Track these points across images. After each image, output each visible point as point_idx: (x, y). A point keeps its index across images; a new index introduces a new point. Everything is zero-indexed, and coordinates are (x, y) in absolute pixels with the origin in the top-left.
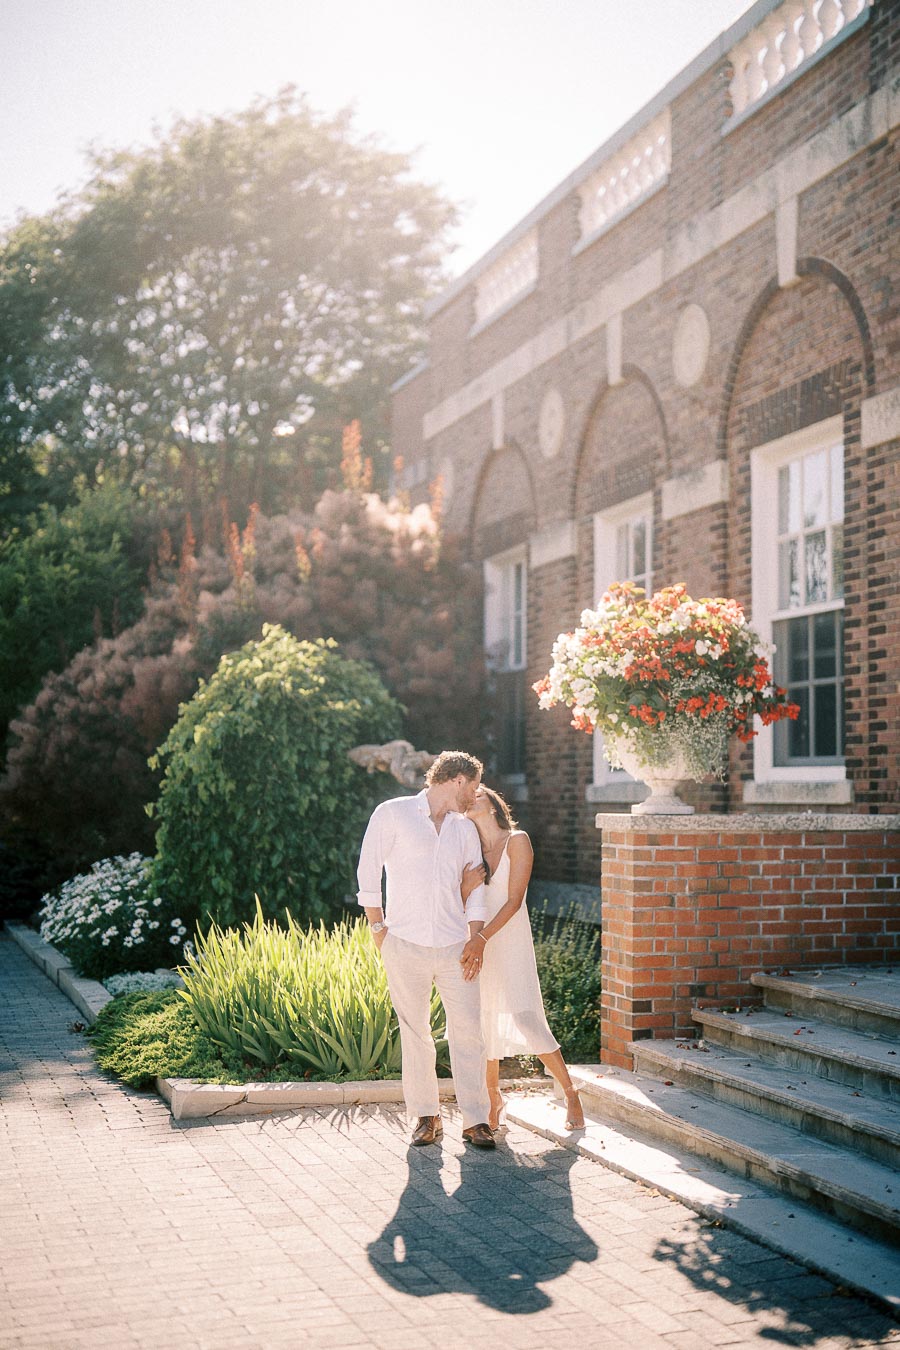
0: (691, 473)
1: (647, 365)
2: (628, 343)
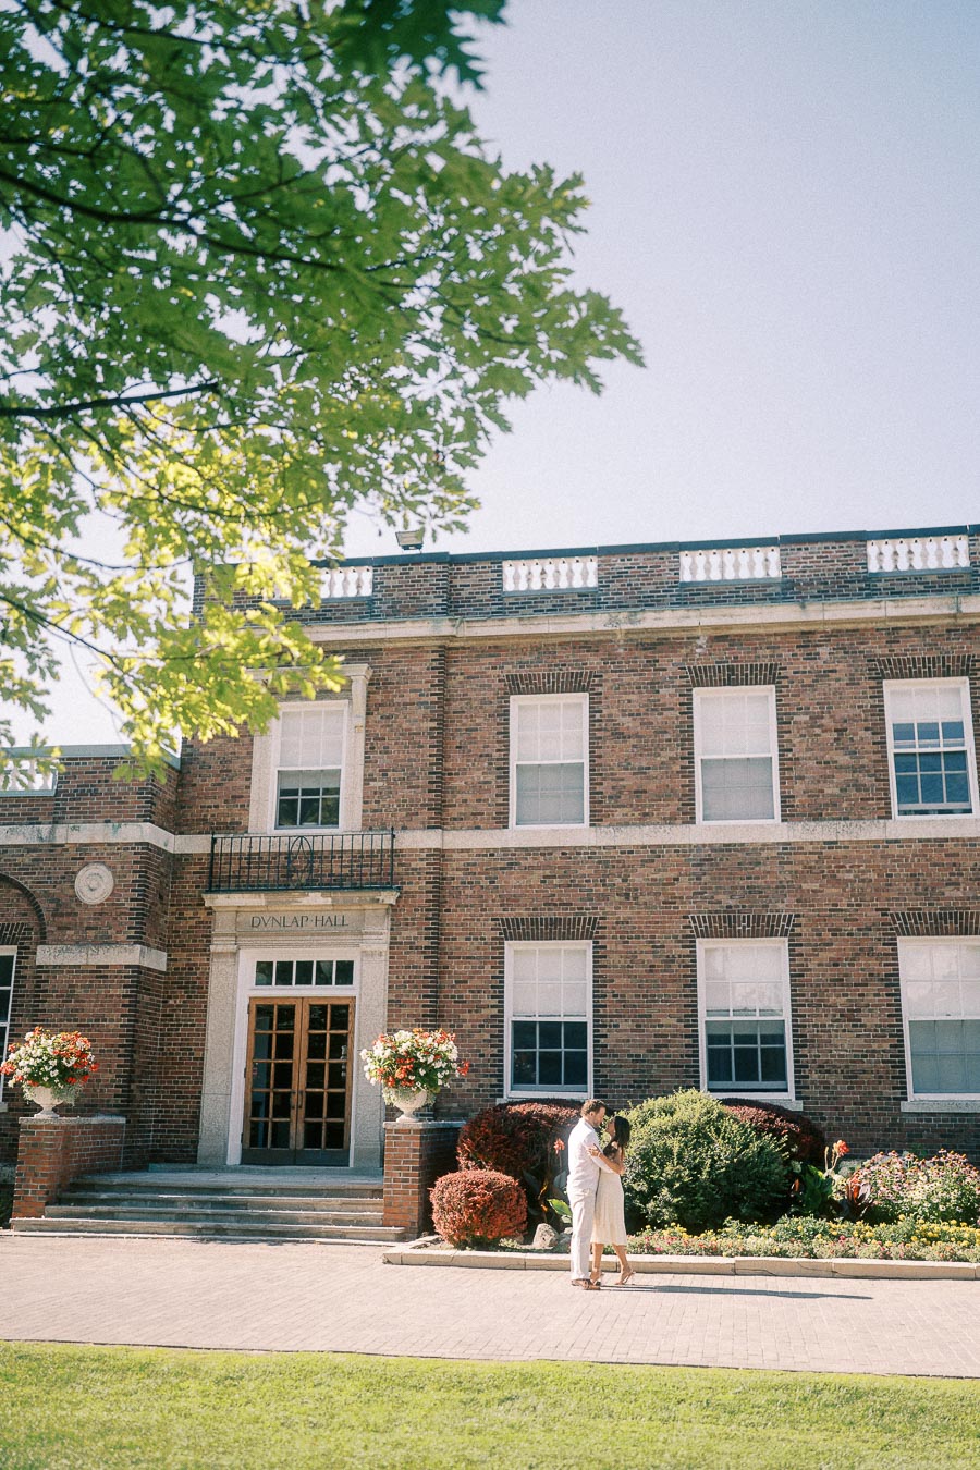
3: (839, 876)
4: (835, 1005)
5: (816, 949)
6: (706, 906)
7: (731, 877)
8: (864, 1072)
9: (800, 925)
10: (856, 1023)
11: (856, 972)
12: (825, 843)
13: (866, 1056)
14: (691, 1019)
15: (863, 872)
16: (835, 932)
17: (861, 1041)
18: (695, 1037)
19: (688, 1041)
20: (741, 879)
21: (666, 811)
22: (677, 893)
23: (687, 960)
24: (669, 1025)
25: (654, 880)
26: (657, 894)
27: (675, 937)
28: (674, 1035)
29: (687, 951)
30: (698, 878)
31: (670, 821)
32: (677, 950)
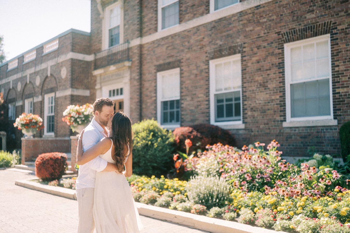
0: (37, 96)
2: (30, 78)
3: (261, 21)
4: (257, 81)
5: (251, 56)
6: (213, 47)
7: (221, 32)
8: (269, 110)
9: (245, 47)
10: (265, 87)
11: (266, 65)
12: (256, 7)
13: (269, 103)
14: (207, 94)
15: (270, 16)
16: (258, 47)
17: (268, 96)
18: (209, 101)
19: (207, 103)
20: (225, 32)
21: (201, 11)
22: (204, 44)
23: (207, 70)
24: (201, 97)
25: (197, 40)
26: (198, 46)
27: (203, 62)
28: (203, 101)
29: (207, 67)
30: (211, 36)
31: (202, 14)
32: (204, 67)
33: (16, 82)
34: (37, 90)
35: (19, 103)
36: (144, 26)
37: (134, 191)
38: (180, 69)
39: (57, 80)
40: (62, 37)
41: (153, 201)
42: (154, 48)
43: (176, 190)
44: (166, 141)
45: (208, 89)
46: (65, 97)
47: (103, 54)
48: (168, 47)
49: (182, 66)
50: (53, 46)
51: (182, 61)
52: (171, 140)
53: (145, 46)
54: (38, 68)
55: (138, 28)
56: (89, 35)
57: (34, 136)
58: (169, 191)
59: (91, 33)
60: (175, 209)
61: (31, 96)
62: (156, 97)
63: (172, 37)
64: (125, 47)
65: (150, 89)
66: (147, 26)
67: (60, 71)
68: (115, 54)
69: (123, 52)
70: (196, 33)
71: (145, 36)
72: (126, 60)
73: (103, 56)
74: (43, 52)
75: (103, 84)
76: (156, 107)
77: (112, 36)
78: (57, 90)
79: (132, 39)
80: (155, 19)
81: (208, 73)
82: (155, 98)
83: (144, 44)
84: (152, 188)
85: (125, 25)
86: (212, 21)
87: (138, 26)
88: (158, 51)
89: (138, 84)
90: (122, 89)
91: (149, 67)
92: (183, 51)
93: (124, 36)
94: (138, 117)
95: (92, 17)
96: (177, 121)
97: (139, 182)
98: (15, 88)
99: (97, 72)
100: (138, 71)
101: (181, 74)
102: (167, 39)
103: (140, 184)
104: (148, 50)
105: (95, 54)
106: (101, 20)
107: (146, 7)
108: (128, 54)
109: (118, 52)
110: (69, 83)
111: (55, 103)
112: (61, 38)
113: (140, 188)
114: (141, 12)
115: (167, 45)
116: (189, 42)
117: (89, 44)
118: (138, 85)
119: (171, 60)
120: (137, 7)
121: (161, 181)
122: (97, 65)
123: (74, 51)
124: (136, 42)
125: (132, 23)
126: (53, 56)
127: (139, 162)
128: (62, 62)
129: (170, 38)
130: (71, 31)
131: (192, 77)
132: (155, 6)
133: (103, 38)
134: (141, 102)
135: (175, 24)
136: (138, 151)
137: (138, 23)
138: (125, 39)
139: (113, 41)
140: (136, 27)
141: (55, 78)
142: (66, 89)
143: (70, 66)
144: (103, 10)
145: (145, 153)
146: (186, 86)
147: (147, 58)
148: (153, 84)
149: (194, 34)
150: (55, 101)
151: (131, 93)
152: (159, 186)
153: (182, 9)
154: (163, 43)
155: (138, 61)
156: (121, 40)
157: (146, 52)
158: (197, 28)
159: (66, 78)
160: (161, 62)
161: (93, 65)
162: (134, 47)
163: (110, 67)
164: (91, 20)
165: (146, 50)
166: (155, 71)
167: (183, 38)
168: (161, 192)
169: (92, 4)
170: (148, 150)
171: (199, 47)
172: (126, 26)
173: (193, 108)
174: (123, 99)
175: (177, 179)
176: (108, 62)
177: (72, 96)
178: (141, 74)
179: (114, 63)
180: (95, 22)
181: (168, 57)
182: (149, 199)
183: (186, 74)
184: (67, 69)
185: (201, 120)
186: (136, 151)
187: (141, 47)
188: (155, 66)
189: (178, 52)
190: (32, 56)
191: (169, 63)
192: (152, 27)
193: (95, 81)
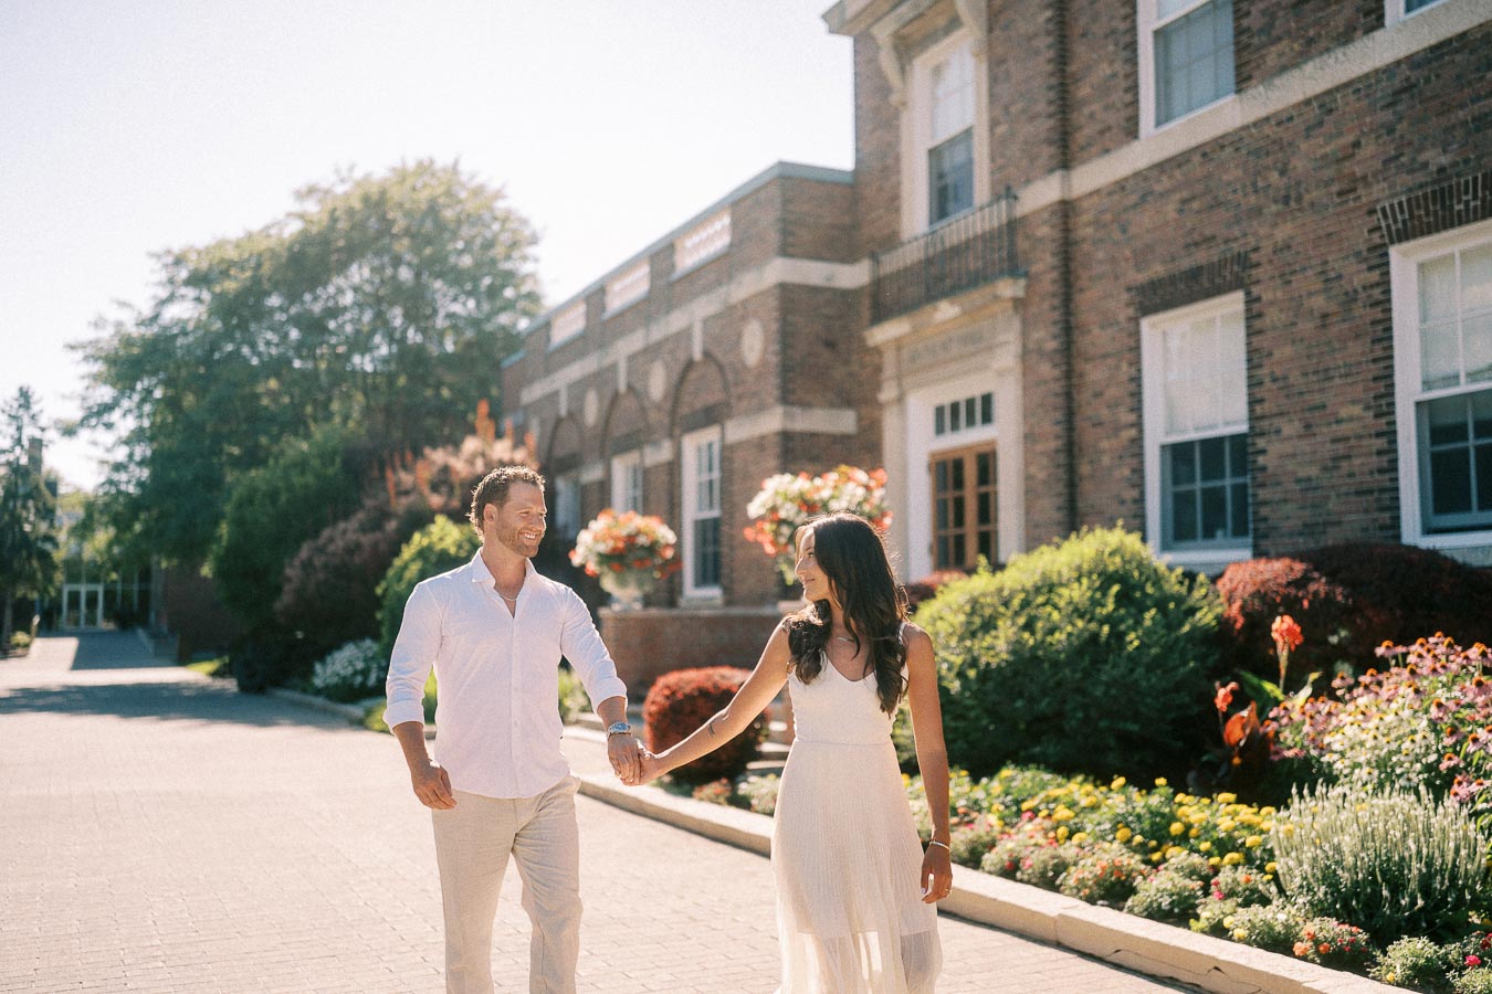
0: (656, 443)
1: (638, 386)
2: (630, 372)
19: (1381, 443)
20: (1462, 106)
21: (1339, 22)
22: (1359, 171)
23: (1377, 293)
24: (1351, 419)
25: (1325, 156)
26: (1327, 184)
27: (1358, 254)
28: (1360, 437)
29: (1375, 276)
30: (1391, 131)
31: (1346, 37)
32: (1360, 277)
33: (578, 389)
34: (654, 417)
35: (592, 474)
36: (1079, 117)
37: (1033, 841)
38: (1248, 294)
39: (730, 377)
40: (744, 199)
41: (1115, 891)
42: (1126, 209)
43: (1223, 846)
44: (1181, 624)
45: (1386, 377)
46: (760, 443)
47: (908, 255)
48: (1184, 202)
49: (1258, 282)
50: (710, 239)
51: (1254, 257)
52: (1206, 617)
53: (1086, 204)
54: (658, 332)
55: (1052, 129)
56: (848, 179)
57: (648, 601)
58: (1193, 850)
59: (856, 173)
60: (1218, 931)
61: (631, 442)
62: (1139, 425)
63: (1204, 155)
64: (997, 216)
65: (1112, 392)
66: (1092, 116)
67: (739, 336)
68: (956, 251)
69: (988, 238)
70: (1321, 123)
71: (1083, 162)
72: (1002, 273)
73: (909, 262)
74: (673, 266)
75: (907, 381)
76: (1139, 471)
77: (941, 176)
78: (730, 416)
79: (1028, 181)
80: (1124, 84)
81: (1385, 303)
82: (1133, 432)
83: (1080, 199)
84: (1114, 829)
85: (994, 124)
86: (1398, 63)
87: (1051, 122)
88: (1144, 221)
89: (1057, 373)
90: (987, 400)
91: (1102, 298)
92: (1257, 212)
93: (992, 173)
94: (1058, 516)
95: (857, 107)
96: (1240, 530)
97: (1056, 800)
98: (575, 415)
99: (884, 334)
100: (1056, 315)
101: (1252, 316)
102: (1180, 166)
103: (1062, 812)
104: (1097, 223)
105: (874, 257)
106: (896, 115)
107: (1084, 35)
108: (1012, 243)
109: (968, 241)
110: (771, 385)
111: (722, 469)
112: (741, 205)
113: (1062, 831)
114: (1063, 58)
115: (1185, 194)
116: (1283, 173)
117: (847, 220)
118: (1056, 380)
119: (1201, 257)
120: (1044, 42)
121: (1155, 800)
122: (882, 302)
123: (790, 250)
124: (1043, 193)
125: (1023, 111)
126: (712, 276)
127: (1060, 715)
128: (744, 302)
129: (1197, 158)
130: (776, 172)
131: (1307, 326)
132: (1122, 26)
133: (905, 191)
134: (1071, 450)
135: (1217, 97)
136: (1055, 664)
137: (1052, 109)
138: (993, 184)
139: (945, 198)
140: (1045, 126)
141: (721, 368)
142: (762, 408)
143: (775, 314)
144: (903, 71)
145: (1087, 674)
146: (1278, 372)
147: (1096, 256)
148: (1126, 370)
149: (1309, 131)
150: (723, 460)
151: (1027, 414)
152: (1146, 825)
153: (1245, 22)
154: (1166, 183)
155: (1055, 275)
156: (981, 189)
157: (1089, 230)
158: (1325, 103)
159: (763, 363)
160: (1158, 270)
161: (867, 302)
162: (1036, 213)
163: (935, 309)
164: (857, 118)
165: (1088, 224)
166: (1131, 311)
167: (1256, 153)
168: (1155, 850)
169: (856, 53)
170: (1097, 662)
171: (1335, 188)
172: (1002, 129)
173: (1313, 471)
174: (992, 443)
175: (1231, 797)
176: (928, 289)
177: (786, 436)
178: (1068, 330)
179: (950, 292)
180: (869, 127)
181: (1187, 246)
182: (1099, 881)
183: (1273, 317)
184: (765, 328)
185: (1352, 524)
186: (1046, 666)
187: (1066, 210)
188: (1129, 289)
189: (1238, 220)
190: (635, 287)
191: (1194, 274)
192: (1115, 118)
193: (878, 369)
